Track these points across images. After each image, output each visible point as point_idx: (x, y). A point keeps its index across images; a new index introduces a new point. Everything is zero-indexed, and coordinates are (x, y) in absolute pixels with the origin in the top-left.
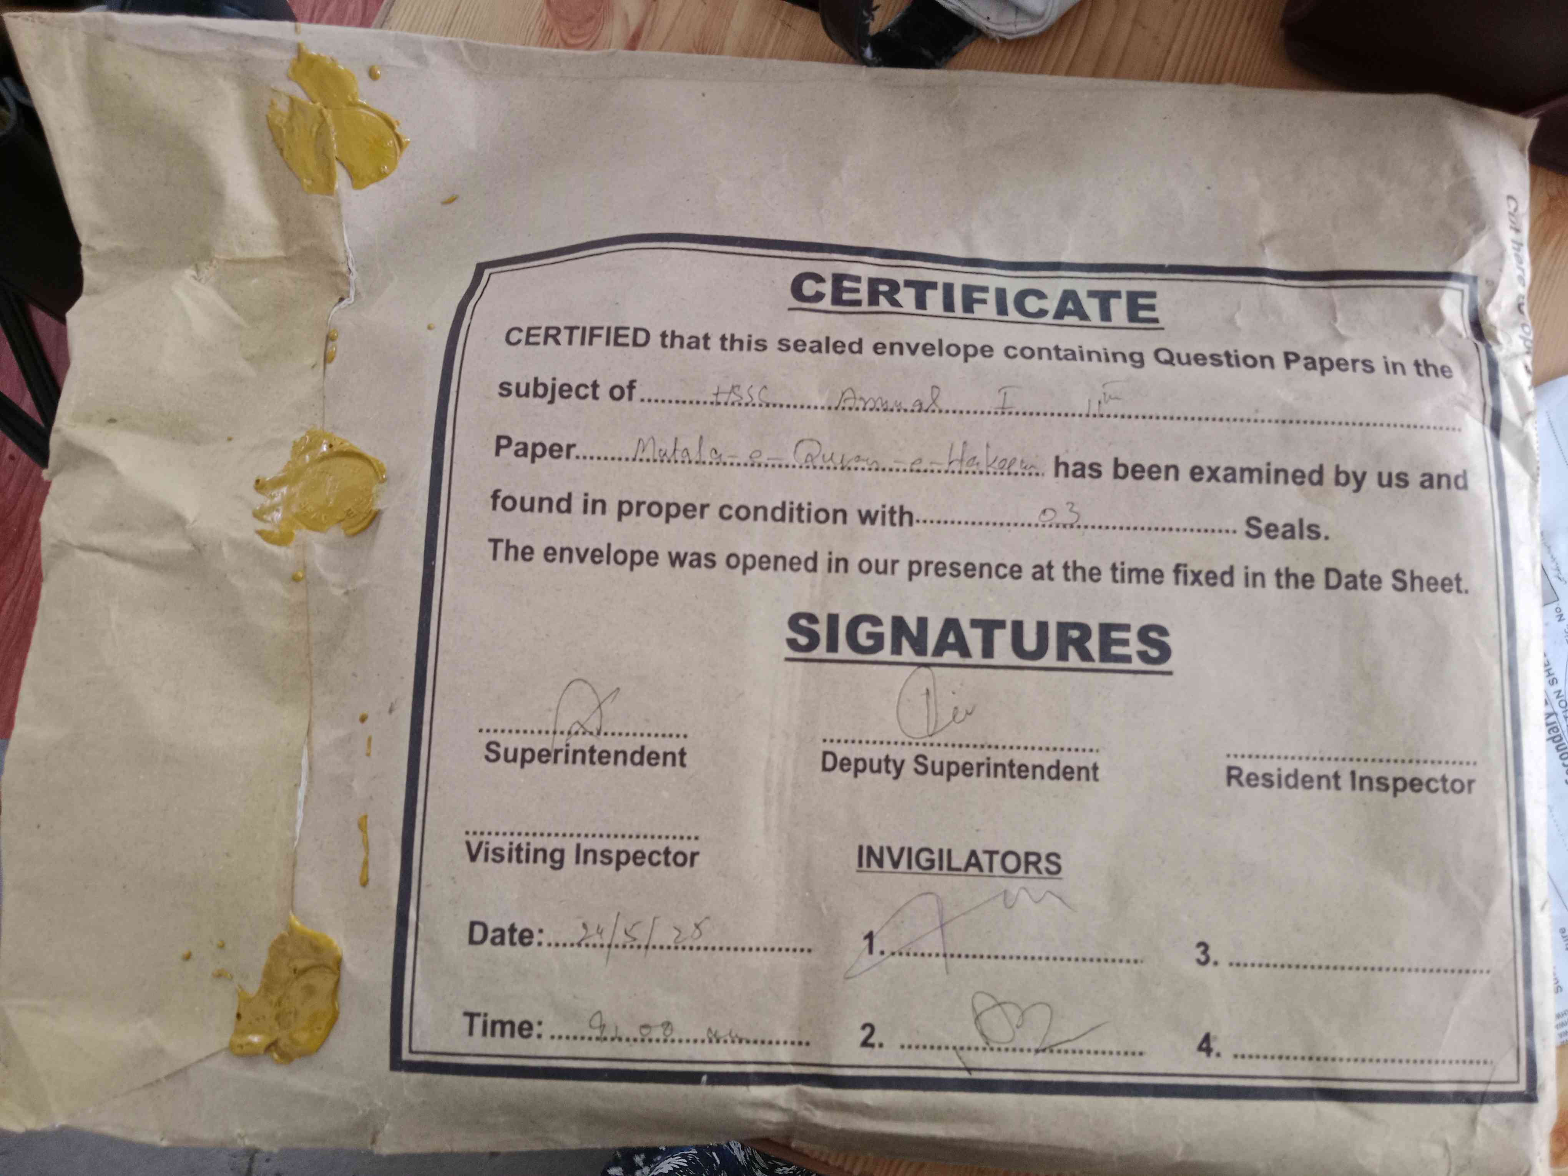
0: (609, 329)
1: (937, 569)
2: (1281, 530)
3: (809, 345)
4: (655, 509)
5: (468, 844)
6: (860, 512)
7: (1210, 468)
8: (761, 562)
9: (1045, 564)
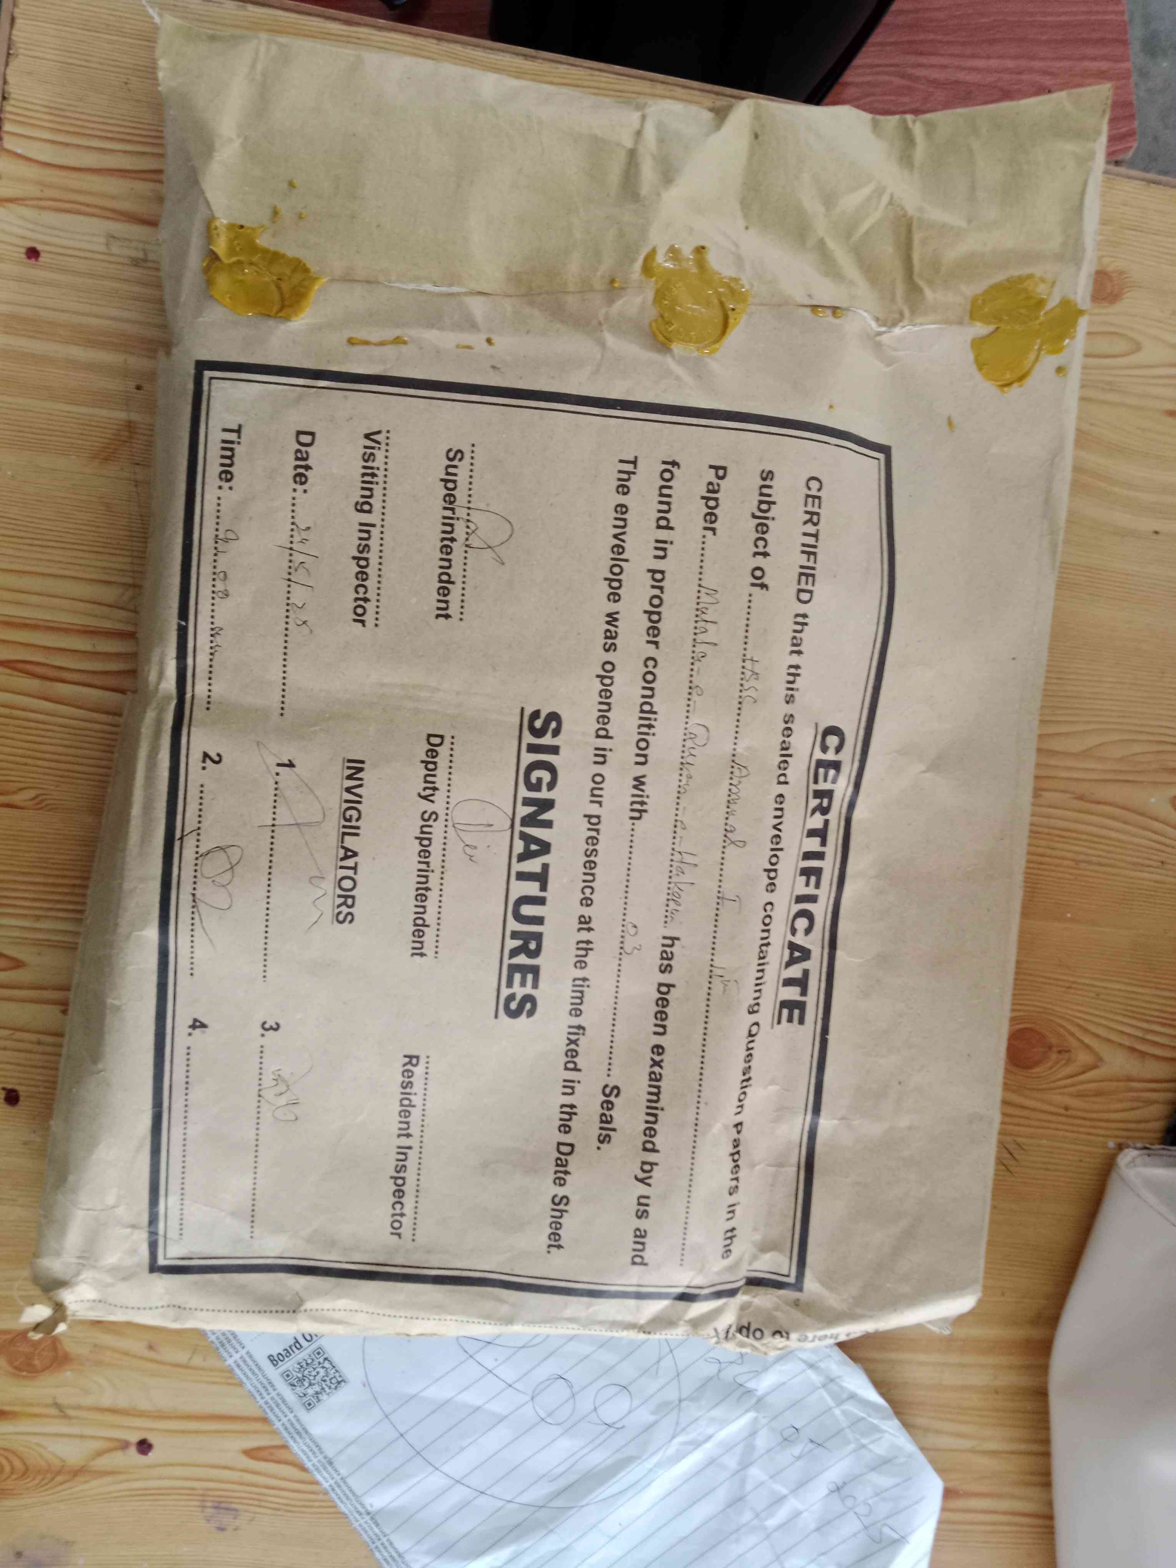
0: (813, 568)
1: (592, 838)
2: (607, 1113)
3: (786, 739)
4: (656, 602)
5: (379, 432)
6: (644, 776)
7: (662, 1061)
8: (606, 690)
9: (591, 925)
